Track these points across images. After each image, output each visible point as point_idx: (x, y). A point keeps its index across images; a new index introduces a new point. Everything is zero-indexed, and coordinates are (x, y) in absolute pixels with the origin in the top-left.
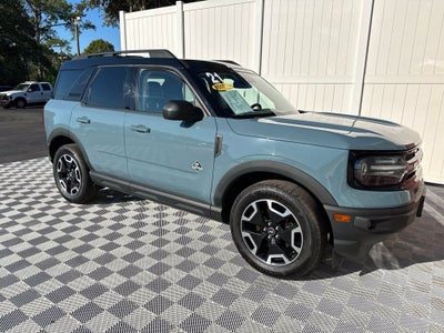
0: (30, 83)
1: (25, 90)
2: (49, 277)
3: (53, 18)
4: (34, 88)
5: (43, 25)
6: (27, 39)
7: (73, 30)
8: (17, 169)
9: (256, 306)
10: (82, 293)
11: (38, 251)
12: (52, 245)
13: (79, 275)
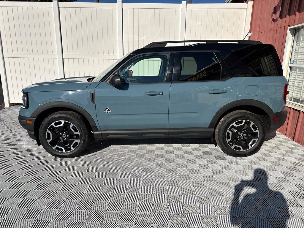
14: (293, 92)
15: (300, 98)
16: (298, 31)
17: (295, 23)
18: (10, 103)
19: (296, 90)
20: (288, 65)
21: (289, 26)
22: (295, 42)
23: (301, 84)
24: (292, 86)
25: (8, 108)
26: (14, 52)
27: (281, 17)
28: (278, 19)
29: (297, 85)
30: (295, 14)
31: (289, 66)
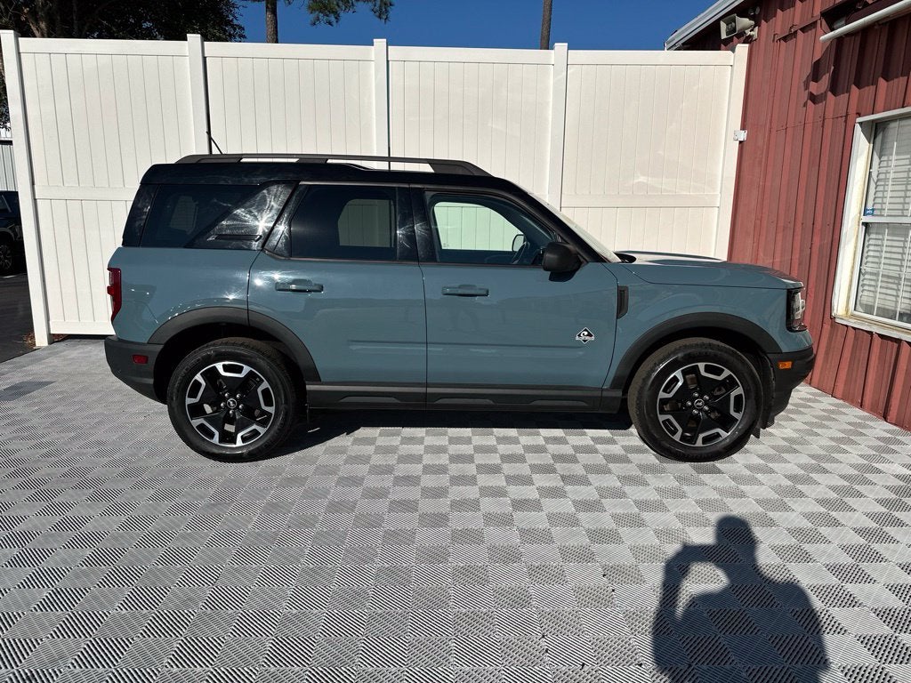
14: (875, 292)
15: (896, 307)
16: (884, 129)
17: (877, 107)
18: (52, 332)
19: (884, 285)
20: (860, 219)
21: (859, 115)
22: (876, 157)
23: (898, 268)
24: (871, 274)
25: (45, 348)
26: (66, 185)
27: (834, 88)
28: (826, 96)
29: (886, 273)
30: (875, 83)
31: (861, 222)
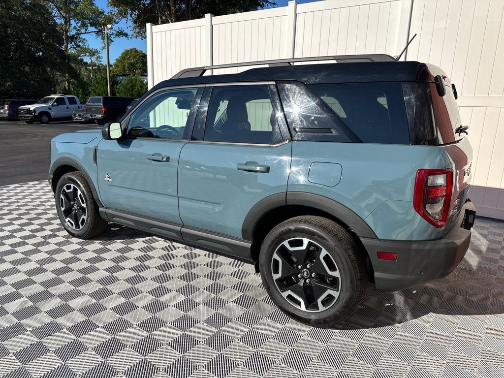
0: (55, 96)
1: (50, 104)
2: (52, 295)
3: (84, 25)
4: (60, 101)
5: (73, 32)
6: (54, 49)
7: (104, 39)
8: (33, 190)
9: (247, 329)
10: (80, 311)
11: (45, 271)
12: (58, 265)
13: (80, 294)
